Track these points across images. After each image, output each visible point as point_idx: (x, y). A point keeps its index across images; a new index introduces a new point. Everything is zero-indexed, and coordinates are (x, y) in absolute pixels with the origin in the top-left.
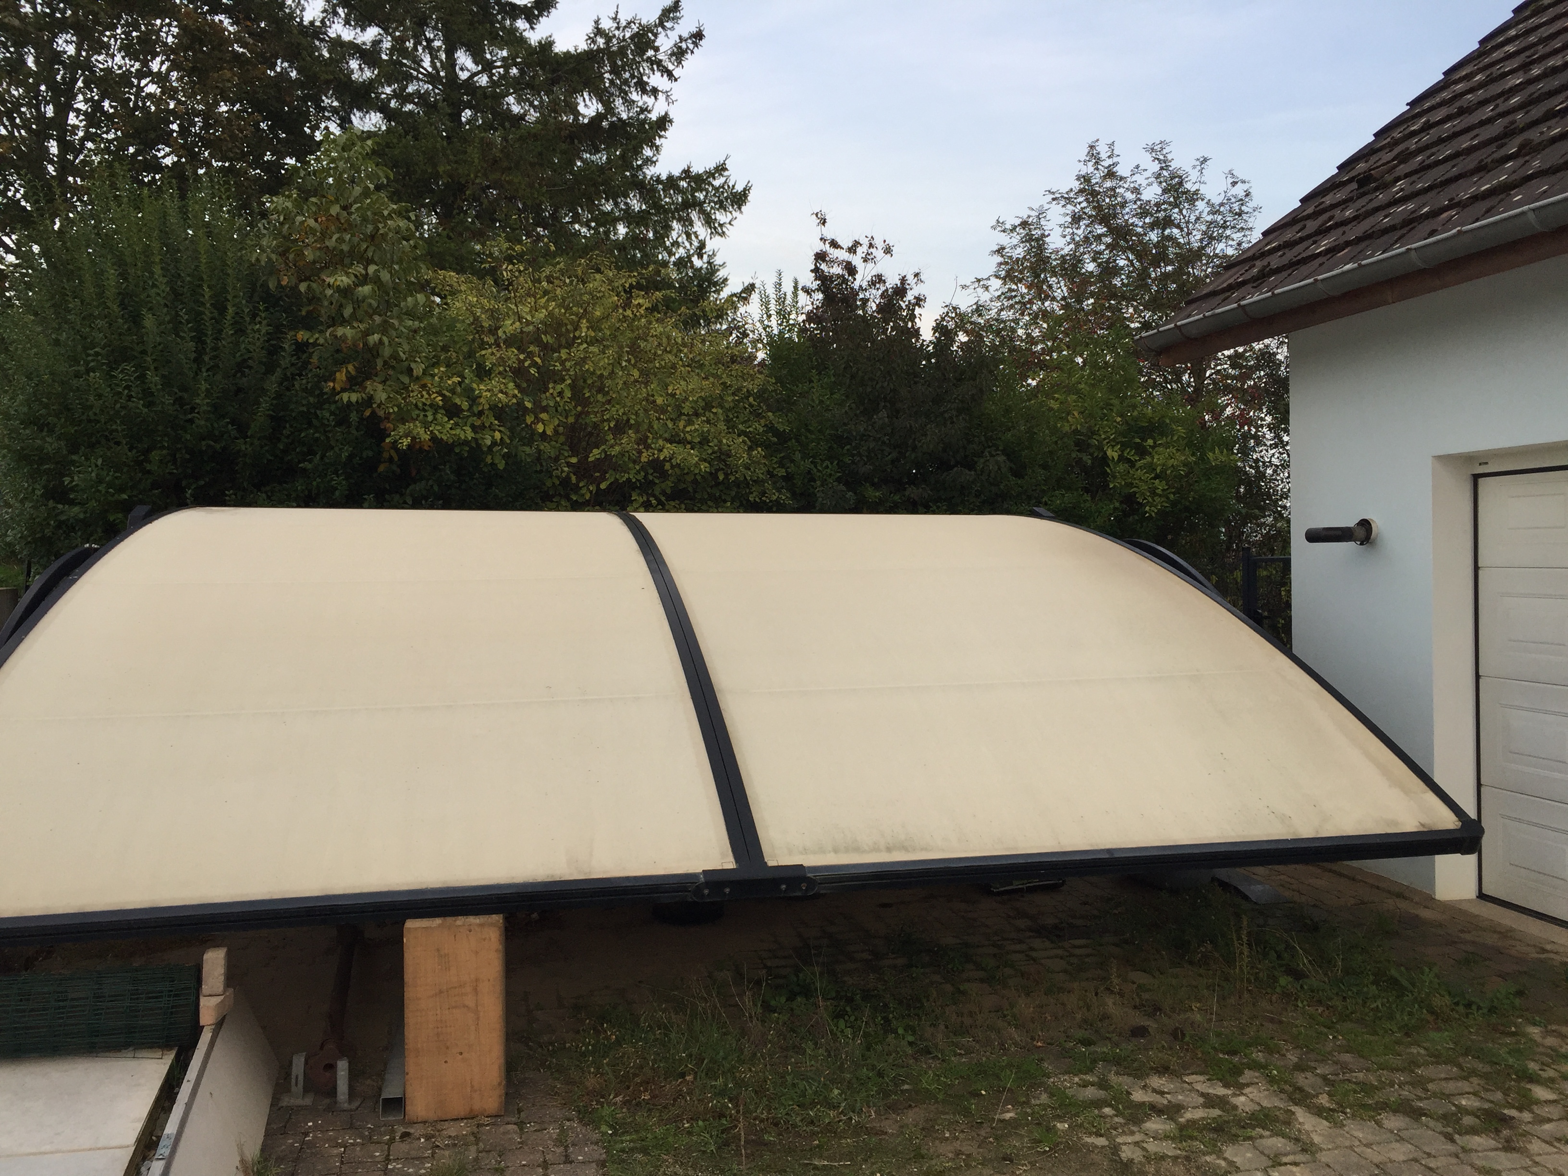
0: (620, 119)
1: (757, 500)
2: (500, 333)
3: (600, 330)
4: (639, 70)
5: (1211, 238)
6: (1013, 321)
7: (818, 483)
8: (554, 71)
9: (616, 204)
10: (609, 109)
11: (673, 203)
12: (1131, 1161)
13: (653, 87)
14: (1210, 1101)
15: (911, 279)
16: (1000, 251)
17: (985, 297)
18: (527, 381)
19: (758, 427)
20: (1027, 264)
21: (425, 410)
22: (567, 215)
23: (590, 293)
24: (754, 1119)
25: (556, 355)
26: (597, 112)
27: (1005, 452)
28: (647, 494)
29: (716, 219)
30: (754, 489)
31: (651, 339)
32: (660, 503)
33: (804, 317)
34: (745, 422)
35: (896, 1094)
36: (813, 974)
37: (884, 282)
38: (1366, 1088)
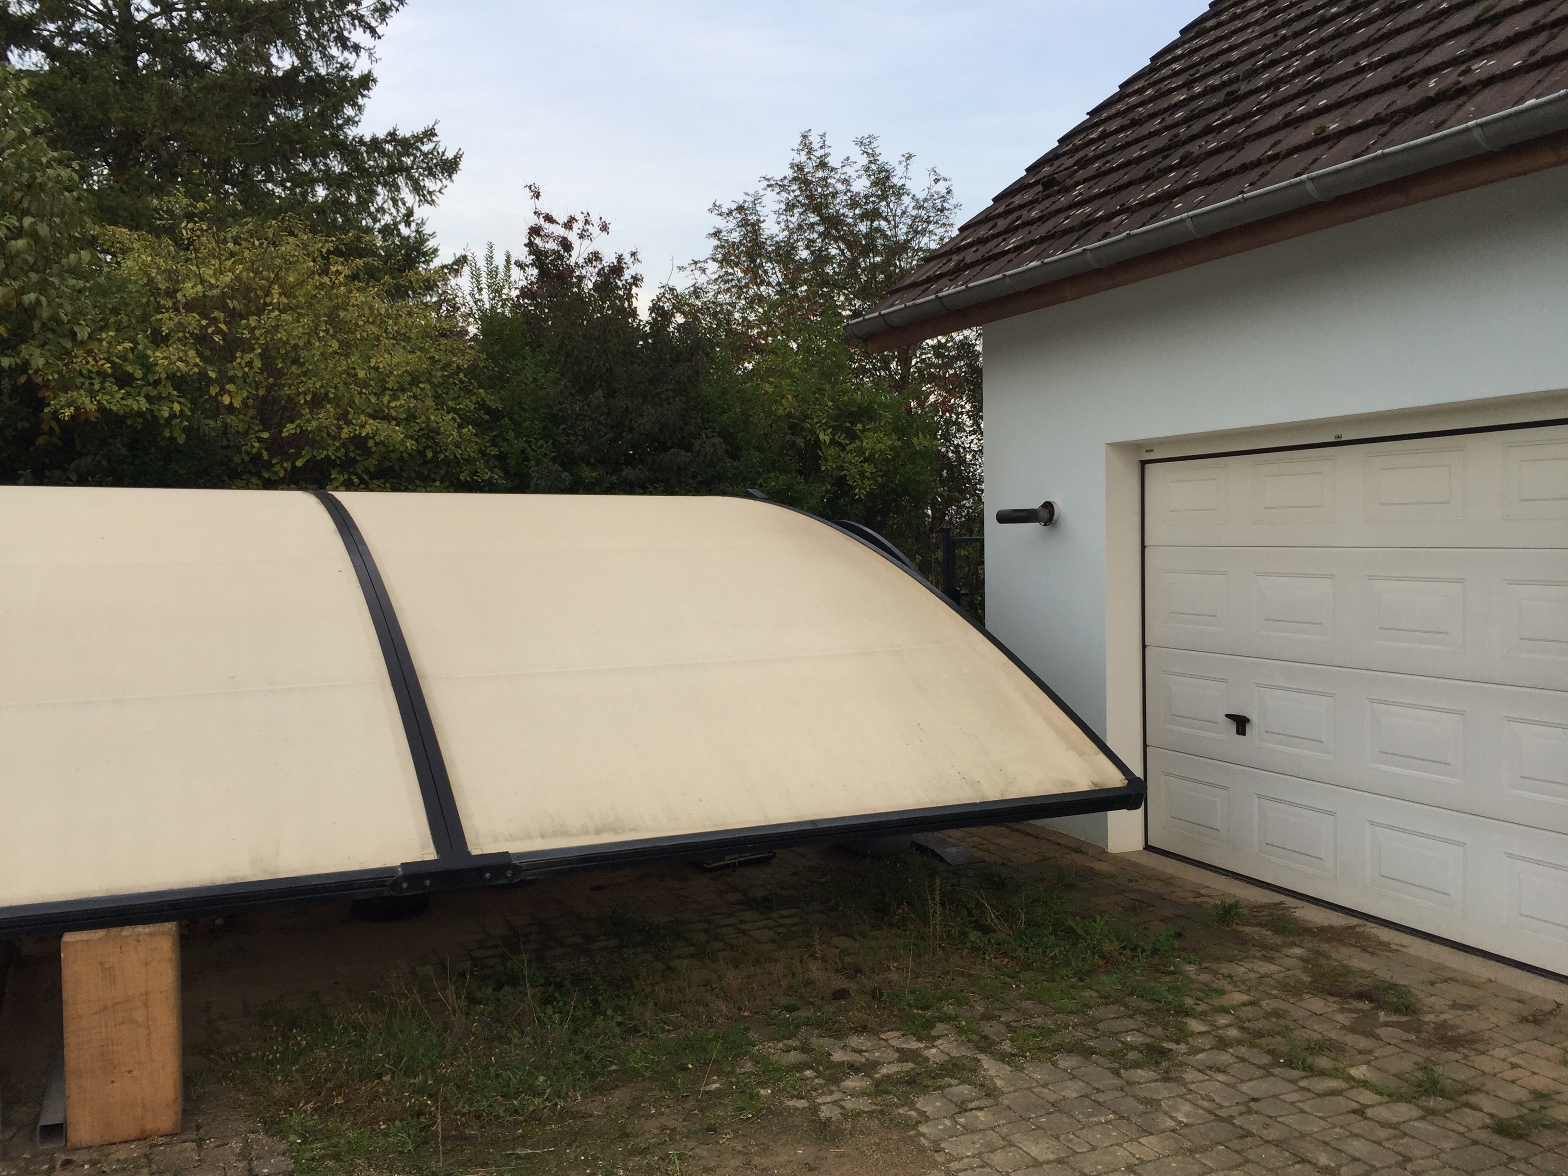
0: (318, 75)
1: (468, 479)
2: (179, 296)
3: (295, 297)
4: (339, 24)
5: (916, 232)
6: (729, 304)
7: (533, 463)
8: (243, 18)
9: (315, 164)
10: (306, 62)
11: (378, 167)
12: (829, 1119)
13: (355, 44)
14: (904, 1055)
15: (627, 258)
16: (717, 234)
17: (702, 279)
18: (211, 349)
19: (468, 404)
20: (742, 248)
21: (91, 378)
22: (259, 173)
23: (283, 257)
24: (456, 1114)
25: (244, 322)
26: (293, 65)
27: (720, 435)
28: (349, 473)
29: (424, 186)
30: (465, 468)
31: (351, 309)
32: (362, 481)
33: (518, 292)
34: (455, 398)
35: (602, 1075)
36: (522, 962)
37: (601, 260)
38: (1045, 1032)
